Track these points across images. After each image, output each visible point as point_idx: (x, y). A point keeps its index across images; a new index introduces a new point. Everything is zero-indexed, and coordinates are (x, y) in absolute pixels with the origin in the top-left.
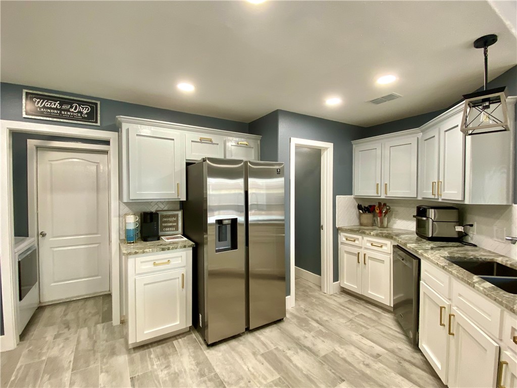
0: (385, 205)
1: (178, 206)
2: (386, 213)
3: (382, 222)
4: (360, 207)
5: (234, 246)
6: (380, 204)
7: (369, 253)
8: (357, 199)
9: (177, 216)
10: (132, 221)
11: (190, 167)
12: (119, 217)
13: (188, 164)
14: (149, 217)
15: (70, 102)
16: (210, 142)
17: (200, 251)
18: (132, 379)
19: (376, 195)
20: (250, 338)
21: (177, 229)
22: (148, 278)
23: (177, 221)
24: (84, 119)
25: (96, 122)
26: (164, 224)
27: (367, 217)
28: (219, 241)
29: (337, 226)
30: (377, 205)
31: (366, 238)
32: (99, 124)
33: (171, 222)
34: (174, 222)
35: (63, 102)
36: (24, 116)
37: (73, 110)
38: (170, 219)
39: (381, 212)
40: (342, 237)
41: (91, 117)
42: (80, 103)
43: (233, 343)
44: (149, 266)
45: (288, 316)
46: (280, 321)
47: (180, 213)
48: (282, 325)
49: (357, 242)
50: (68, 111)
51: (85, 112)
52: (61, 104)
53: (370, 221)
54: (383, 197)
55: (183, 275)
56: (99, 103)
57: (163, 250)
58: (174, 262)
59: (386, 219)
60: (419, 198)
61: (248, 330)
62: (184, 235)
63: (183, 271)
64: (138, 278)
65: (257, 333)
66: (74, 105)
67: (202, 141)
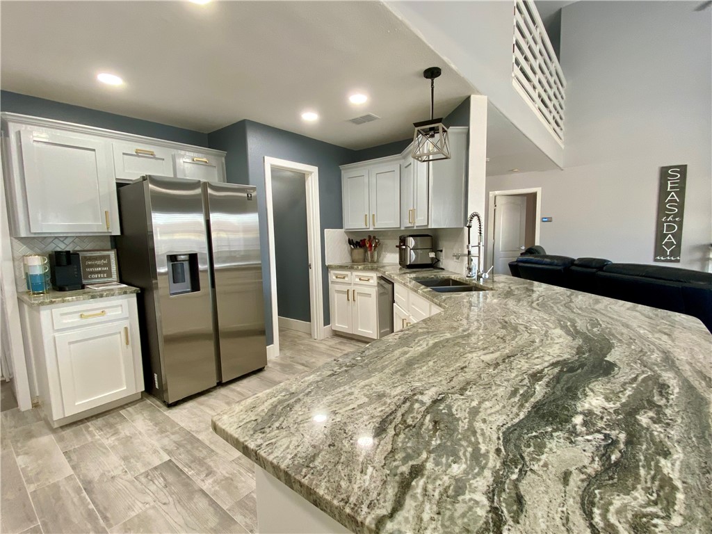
0: (374, 238)
1: (109, 245)
2: (376, 246)
3: (372, 256)
4: (350, 242)
5: (195, 286)
6: (370, 237)
7: (358, 289)
8: (349, 233)
9: (108, 257)
10: (37, 265)
11: (122, 188)
12: (13, 260)
13: (120, 185)
14: (64, 260)
16: (152, 156)
17: (147, 298)
19: (365, 227)
20: (223, 391)
21: (110, 275)
22: (75, 335)
23: (109, 265)
26: (88, 270)
27: (359, 252)
28: (174, 282)
29: (326, 264)
30: (367, 239)
31: (355, 273)
33: (98, 266)
34: (104, 265)
38: (98, 262)
39: (371, 246)
40: (332, 276)
43: (202, 399)
44: (75, 320)
45: (269, 365)
46: (261, 370)
47: (112, 254)
48: (261, 374)
49: (346, 279)
53: (361, 257)
54: (371, 229)
55: (126, 328)
57: (93, 297)
58: (112, 314)
59: (376, 253)
60: (403, 228)
61: (221, 384)
62: (121, 281)
63: (126, 323)
64: (57, 335)
65: (233, 386)
67: (138, 154)
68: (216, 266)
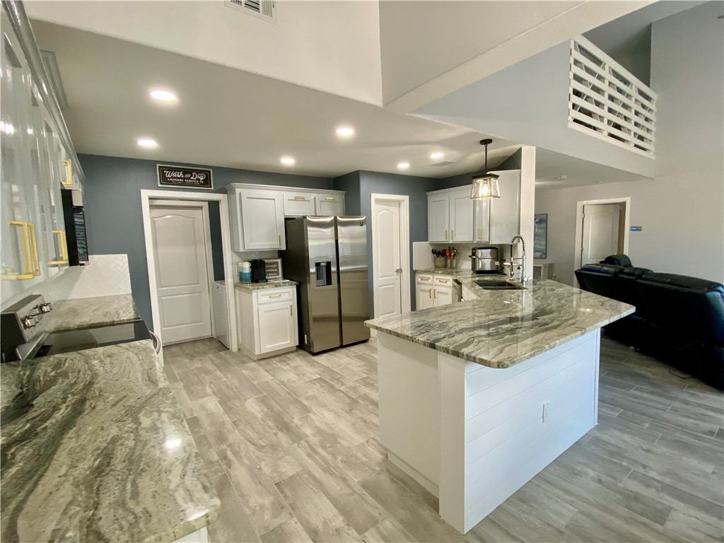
0: (454, 249)
1: (277, 255)
2: (454, 256)
3: (451, 264)
4: (434, 252)
5: (329, 282)
6: (450, 248)
7: (439, 289)
8: (432, 244)
9: (277, 263)
10: (247, 267)
11: (288, 222)
13: (286, 219)
14: (259, 265)
15: (190, 172)
16: (303, 199)
17: (302, 289)
18: (266, 370)
19: (445, 240)
20: (344, 350)
21: (278, 274)
22: (266, 307)
23: (277, 268)
24: (201, 185)
25: (211, 187)
26: (269, 270)
27: (441, 260)
28: (318, 279)
29: (414, 269)
30: (447, 248)
31: (435, 277)
32: (212, 188)
33: (273, 268)
34: (276, 268)
35: (185, 172)
36: (160, 185)
37: (192, 178)
38: (272, 266)
39: (450, 255)
40: (418, 279)
41: (207, 183)
42: (198, 172)
43: (332, 353)
44: (265, 299)
45: (371, 339)
46: (366, 341)
47: (279, 261)
48: (366, 344)
49: (429, 281)
50: (189, 179)
51: (202, 179)
52: (184, 174)
53: (443, 264)
54: (450, 242)
55: (291, 306)
56: (211, 171)
57: (276, 286)
58: (285, 296)
59: (455, 261)
60: (475, 242)
61: (342, 346)
62: (285, 277)
63: (291, 303)
64: (260, 307)
65: (349, 348)
66: (194, 174)
67: (296, 199)
68: (341, 269)
